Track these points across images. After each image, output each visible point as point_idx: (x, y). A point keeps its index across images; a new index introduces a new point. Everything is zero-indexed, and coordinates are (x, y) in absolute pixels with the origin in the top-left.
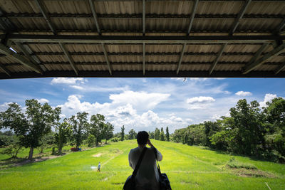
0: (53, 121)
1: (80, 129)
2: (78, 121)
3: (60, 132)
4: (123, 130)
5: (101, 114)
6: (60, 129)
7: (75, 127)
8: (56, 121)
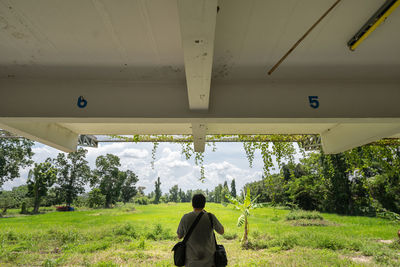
0: (21, 156)
1: (73, 177)
2: (70, 162)
3: (36, 177)
4: (158, 185)
5: (115, 155)
6: (36, 173)
7: (65, 173)
8: (27, 158)
